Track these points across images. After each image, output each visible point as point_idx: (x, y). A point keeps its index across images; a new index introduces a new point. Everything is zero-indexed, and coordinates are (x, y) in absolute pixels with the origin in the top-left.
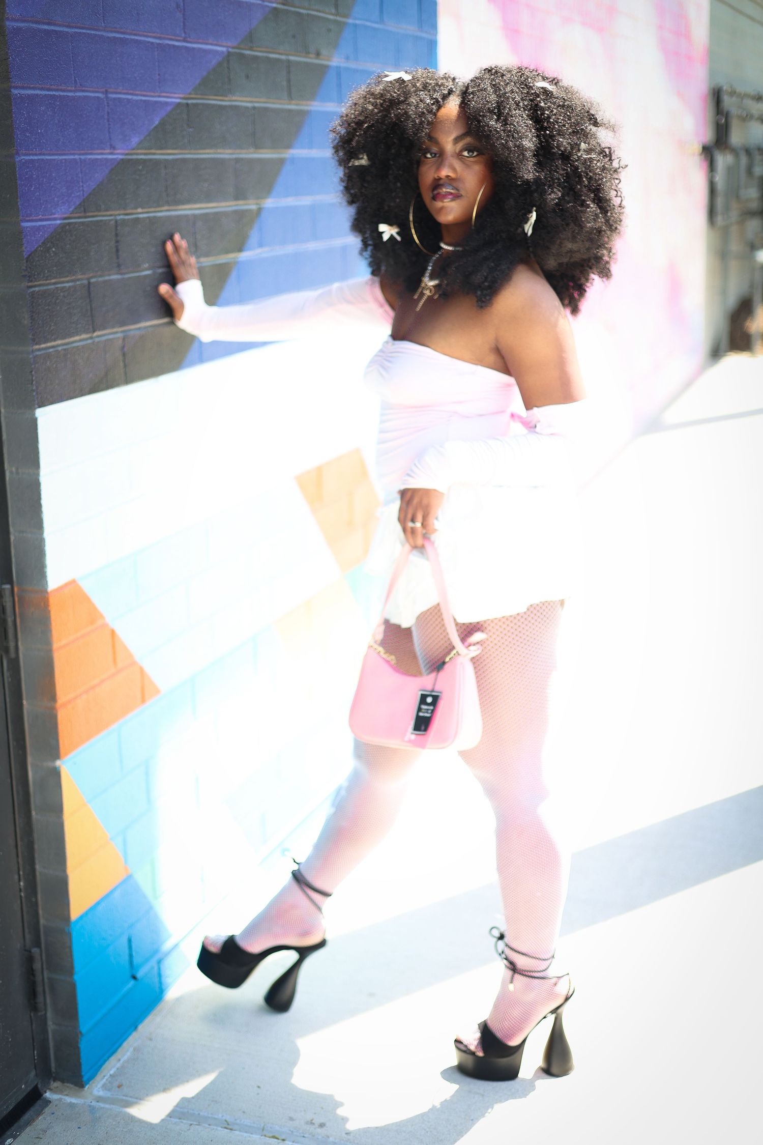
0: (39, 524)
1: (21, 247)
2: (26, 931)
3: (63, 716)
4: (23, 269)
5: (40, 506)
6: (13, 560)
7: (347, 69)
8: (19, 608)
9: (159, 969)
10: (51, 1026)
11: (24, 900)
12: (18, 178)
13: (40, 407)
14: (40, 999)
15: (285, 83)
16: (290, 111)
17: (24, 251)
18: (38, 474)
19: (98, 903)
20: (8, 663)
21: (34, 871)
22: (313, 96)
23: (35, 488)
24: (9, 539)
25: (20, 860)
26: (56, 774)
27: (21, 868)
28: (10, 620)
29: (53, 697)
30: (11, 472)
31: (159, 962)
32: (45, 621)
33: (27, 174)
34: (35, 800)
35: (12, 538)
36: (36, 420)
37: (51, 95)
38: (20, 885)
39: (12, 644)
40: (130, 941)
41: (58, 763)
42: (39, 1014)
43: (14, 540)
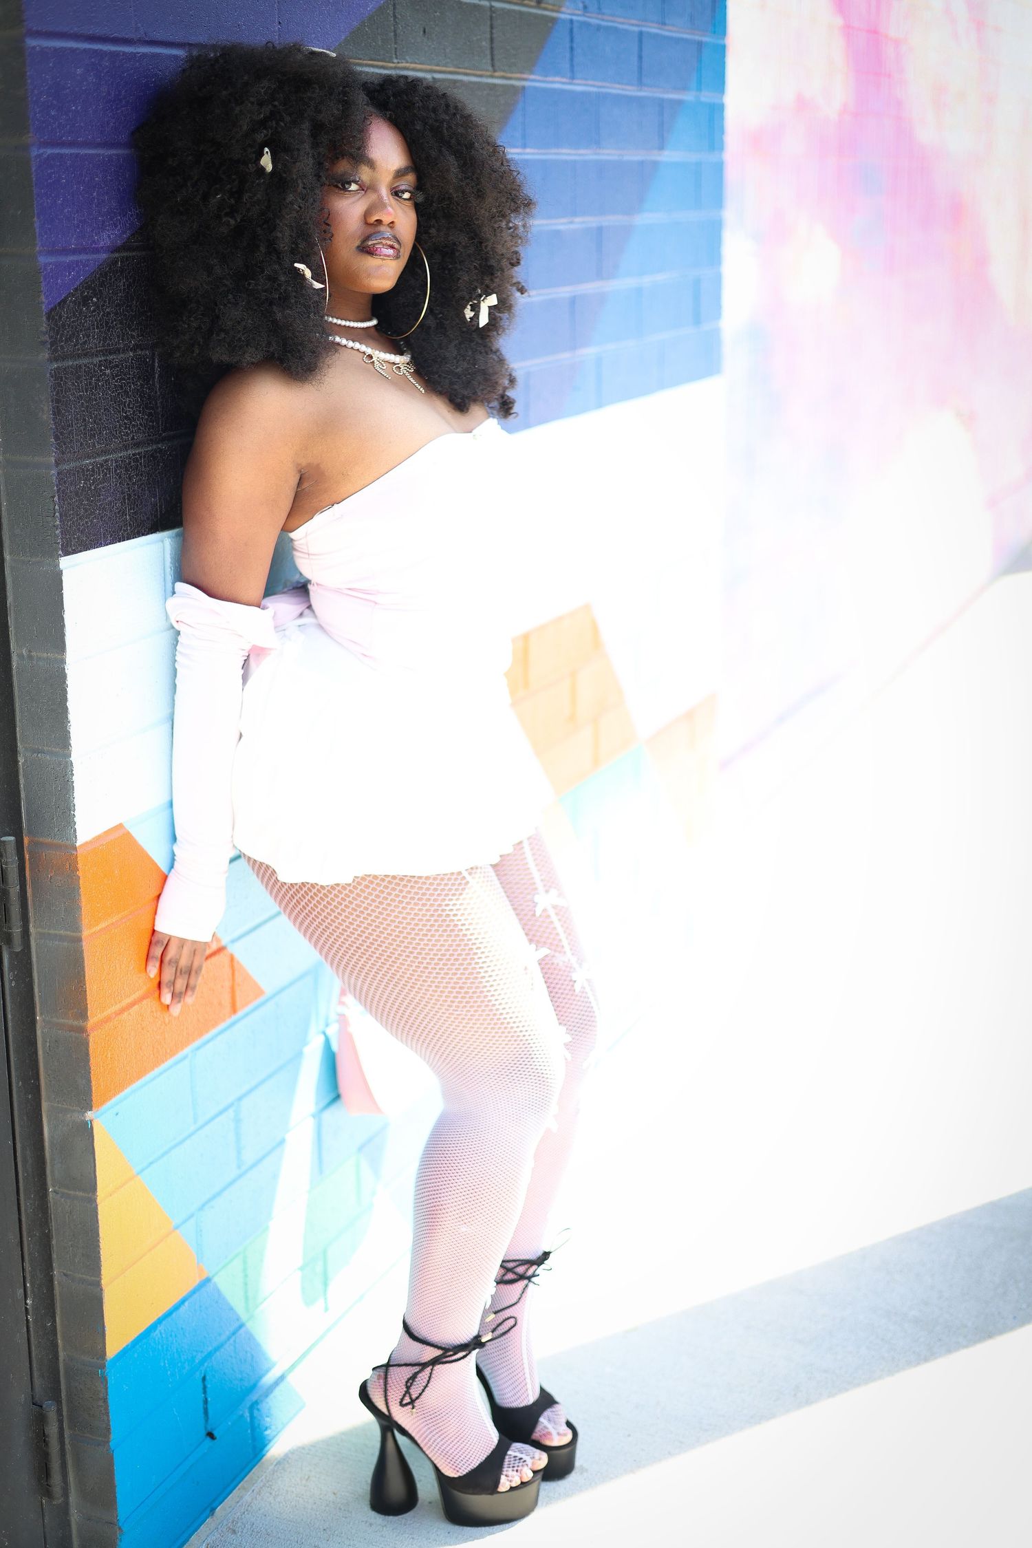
0: (63, 740)
1: (39, 296)
2: (36, 1374)
3: (96, 1042)
4: (41, 332)
5: (65, 710)
6: (23, 795)
7: (586, 25)
8: (31, 870)
9: (252, 1417)
10: (75, 1517)
11: (31, 1325)
12: (34, 184)
13: (67, 553)
14: (56, 1479)
15: (485, 44)
16: (493, 87)
17: (42, 303)
18: (63, 661)
19: (153, 1327)
20: (11, 958)
21: (50, 1280)
22: (530, 66)
23: (57, 681)
24: (16, 762)
25: (27, 1265)
26: (86, 1132)
27: (28, 1276)
28: (14, 890)
29: (83, 1014)
30: (21, 656)
31: (254, 1406)
32: (71, 893)
33: (50, 178)
34: (53, 1170)
35: (21, 760)
36: (59, 574)
37: (95, 51)
38: (26, 1304)
39: (17, 931)
40: (204, 1379)
41: (89, 1115)
42: (54, 1503)
43: (24, 764)
